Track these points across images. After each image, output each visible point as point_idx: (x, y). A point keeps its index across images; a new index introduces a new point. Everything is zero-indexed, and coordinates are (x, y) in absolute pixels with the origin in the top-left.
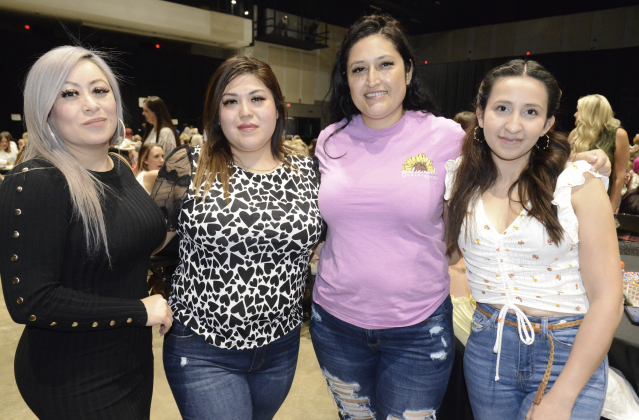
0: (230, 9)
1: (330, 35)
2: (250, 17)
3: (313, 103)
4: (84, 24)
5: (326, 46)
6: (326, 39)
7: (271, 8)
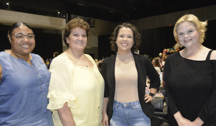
0: (58, 15)
1: (95, 23)
2: (65, 18)
3: (91, 48)
4: (3, 24)
5: (94, 27)
6: (94, 24)
7: (73, 14)
